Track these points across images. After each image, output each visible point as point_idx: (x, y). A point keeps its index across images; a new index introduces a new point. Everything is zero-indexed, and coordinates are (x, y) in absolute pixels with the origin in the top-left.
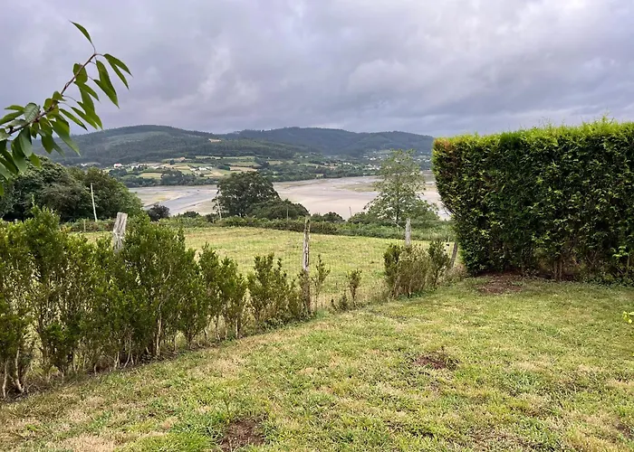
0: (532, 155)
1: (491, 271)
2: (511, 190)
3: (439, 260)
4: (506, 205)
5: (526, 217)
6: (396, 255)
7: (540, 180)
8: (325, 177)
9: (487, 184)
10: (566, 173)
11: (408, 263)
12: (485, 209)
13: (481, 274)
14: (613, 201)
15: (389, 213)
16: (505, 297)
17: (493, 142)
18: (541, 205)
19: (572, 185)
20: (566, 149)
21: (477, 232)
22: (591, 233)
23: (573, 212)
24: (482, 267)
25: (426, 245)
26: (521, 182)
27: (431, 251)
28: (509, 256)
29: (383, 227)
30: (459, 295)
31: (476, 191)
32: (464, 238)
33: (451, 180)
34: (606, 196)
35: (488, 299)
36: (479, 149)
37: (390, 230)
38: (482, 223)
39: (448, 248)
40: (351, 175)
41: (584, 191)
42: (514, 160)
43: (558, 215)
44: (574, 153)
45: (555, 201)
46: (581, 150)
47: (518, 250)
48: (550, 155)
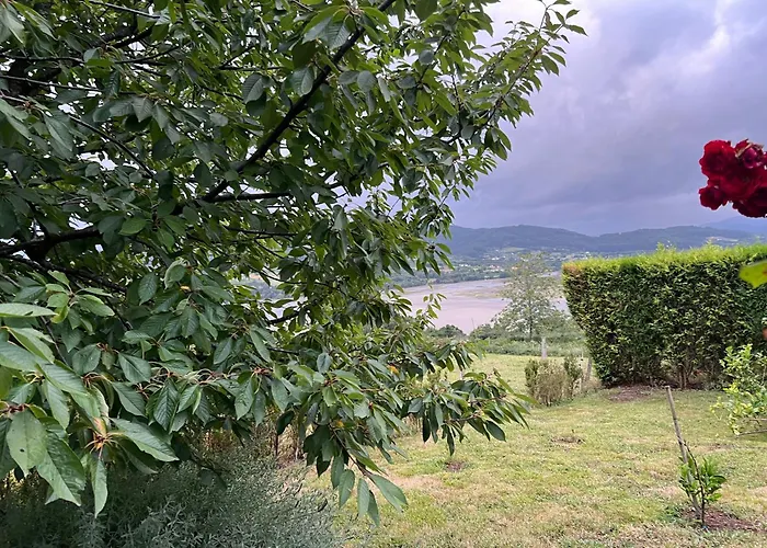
0: (648, 279)
1: (623, 382)
2: (632, 310)
3: (575, 374)
4: (631, 323)
5: (649, 332)
6: (535, 369)
7: (657, 301)
8: (438, 282)
9: (612, 304)
10: (678, 294)
11: (546, 376)
12: (613, 327)
13: (615, 385)
14: (720, 317)
15: (521, 327)
16: (632, 404)
17: (614, 267)
18: (660, 322)
19: (685, 304)
20: (676, 274)
21: (607, 347)
22: (707, 344)
23: (689, 327)
24: (614, 379)
25: (562, 360)
26: (642, 302)
27: (566, 366)
28: (637, 369)
29: (515, 343)
30: (592, 403)
31: (602, 310)
32: (596, 354)
33: (579, 301)
34: (714, 314)
35: (617, 406)
36: (603, 274)
37: (524, 346)
38: (610, 338)
39: (583, 363)
40: (469, 279)
41: (695, 309)
42: (633, 283)
43: (676, 330)
44: (683, 277)
45: (672, 318)
46: (689, 274)
47: (645, 362)
48: (664, 280)
